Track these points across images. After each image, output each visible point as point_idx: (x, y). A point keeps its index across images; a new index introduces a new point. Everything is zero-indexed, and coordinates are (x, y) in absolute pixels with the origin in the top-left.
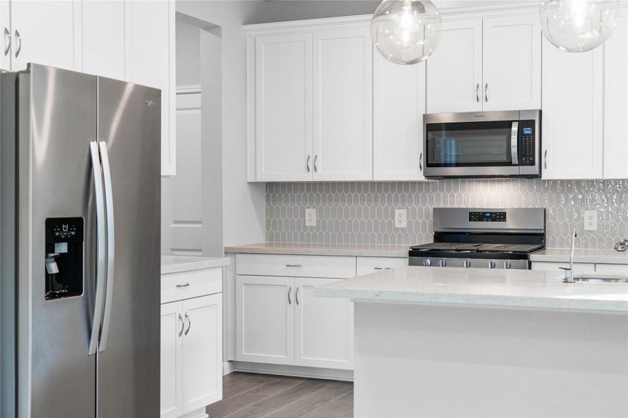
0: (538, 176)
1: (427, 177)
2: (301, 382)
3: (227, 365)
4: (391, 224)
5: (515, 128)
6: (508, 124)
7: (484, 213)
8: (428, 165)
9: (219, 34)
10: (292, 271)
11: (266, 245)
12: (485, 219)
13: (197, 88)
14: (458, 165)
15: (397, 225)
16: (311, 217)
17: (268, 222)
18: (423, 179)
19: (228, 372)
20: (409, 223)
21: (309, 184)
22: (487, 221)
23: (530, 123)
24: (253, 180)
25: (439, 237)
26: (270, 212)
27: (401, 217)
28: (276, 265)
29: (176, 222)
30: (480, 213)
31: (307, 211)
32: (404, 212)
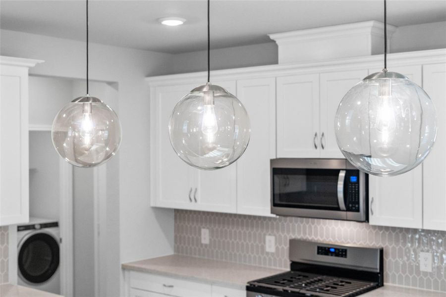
4: (263, 248)
6: (337, 172)
7: (329, 248)
8: (275, 205)
10: (166, 291)
11: (175, 256)
12: (330, 254)
15: (267, 249)
16: (205, 236)
17: (176, 237)
20: (277, 248)
22: (332, 255)
24: (154, 205)
25: (294, 265)
26: (177, 229)
27: (270, 243)
30: (325, 248)
31: (202, 231)
32: (273, 239)
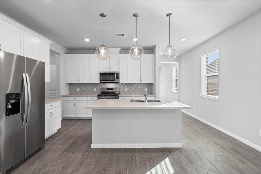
0: (119, 83)
1: (100, 82)
2: (77, 120)
3: (61, 118)
4: (93, 91)
5: (115, 75)
6: (114, 74)
8: (100, 80)
9: (60, 55)
10: (75, 100)
11: (69, 95)
13: (55, 65)
14: (102, 80)
15: (94, 91)
16: (78, 89)
17: (70, 90)
18: (99, 83)
19: (62, 119)
20: (97, 90)
21: (78, 83)
23: (118, 74)
24: (67, 83)
25: (102, 92)
26: (70, 89)
27: (95, 89)
28: (72, 98)
29: (50, 91)
31: (78, 88)
32: (96, 88)
